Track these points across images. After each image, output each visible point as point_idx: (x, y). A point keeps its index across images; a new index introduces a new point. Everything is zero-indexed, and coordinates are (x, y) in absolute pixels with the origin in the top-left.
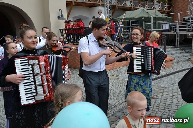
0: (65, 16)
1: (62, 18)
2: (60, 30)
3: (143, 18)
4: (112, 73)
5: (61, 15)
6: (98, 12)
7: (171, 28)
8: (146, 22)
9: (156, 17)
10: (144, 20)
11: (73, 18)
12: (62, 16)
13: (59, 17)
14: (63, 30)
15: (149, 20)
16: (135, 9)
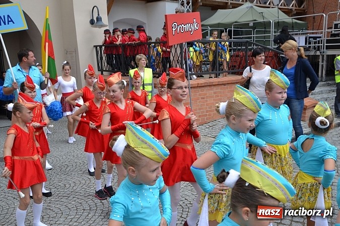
0: (105, 19)
1: (100, 23)
2: (96, 47)
3: (251, 24)
4: (203, 130)
5: (97, 18)
6: (176, 13)
7: (310, 43)
8: (258, 32)
9: (278, 22)
10: (254, 27)
11: (114, 23)
12: (99, 19)
13: (92, 22)
14: (101, 47)
15: (265, 28)
16: (235, 6)
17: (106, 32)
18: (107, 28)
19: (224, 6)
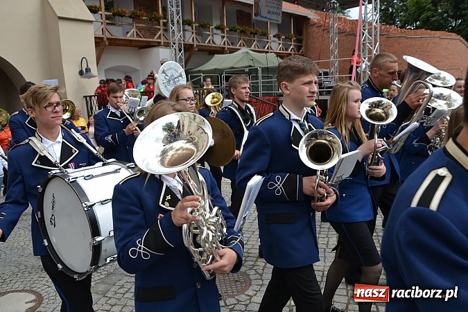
1: (89, 74)
2: (86, 97)
3: (247, 70)
5: (86, 69)
6: (162, 64)
10: (249, 73)
11: (105, 70)
12: (88, 70)
13: (81, 73)
14: (90, 97)
16: (232, 51)
19: (221, 51)
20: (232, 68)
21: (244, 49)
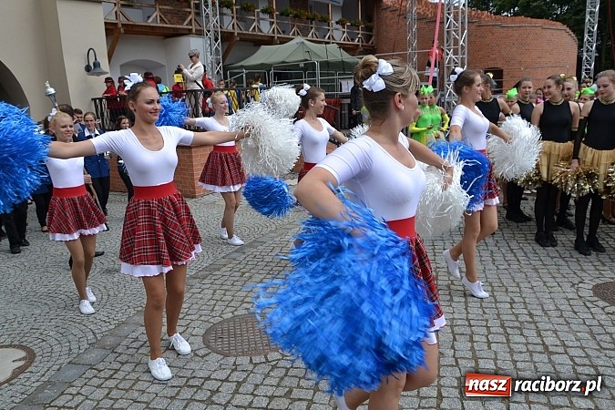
0: (105, 65)
1: (98, 70)
2: (94, 100)
3: (302, 65)
5: (94, 64)
6: (191, 57)
8: (310, 75)
10: (305, 69)
11: (121, 66)
12: (97, 65)
13: (88, 69)
14: (101, 100)
16: (283, 41)
17: (108, 80)
18: (108, 76)
19: (270, 41)
20: (283, 62)
21: (299, 39)
